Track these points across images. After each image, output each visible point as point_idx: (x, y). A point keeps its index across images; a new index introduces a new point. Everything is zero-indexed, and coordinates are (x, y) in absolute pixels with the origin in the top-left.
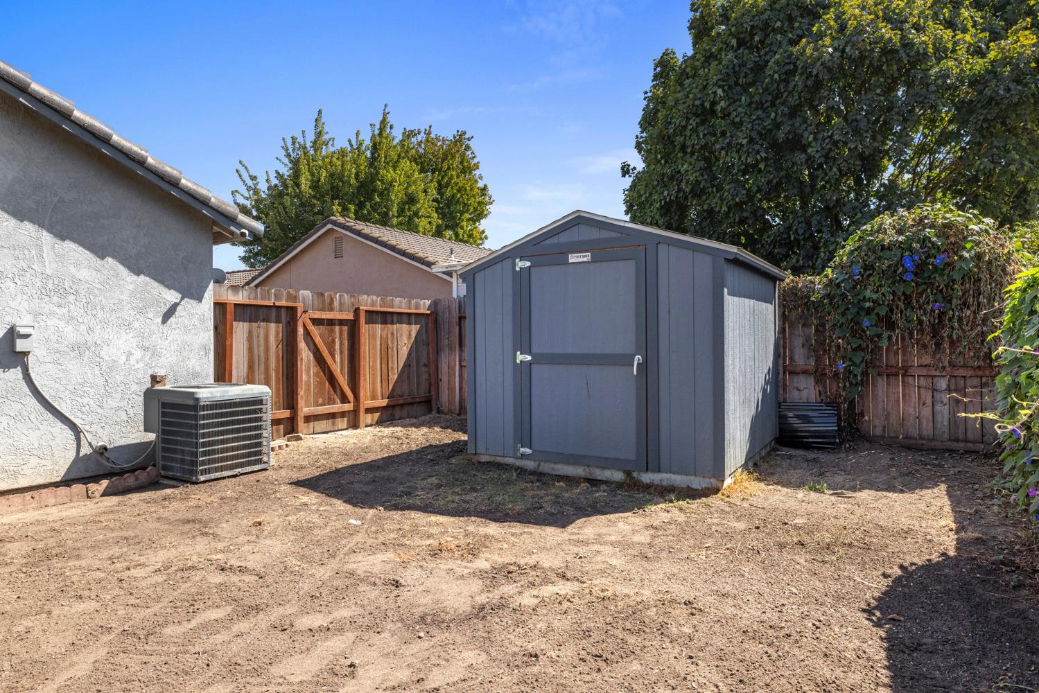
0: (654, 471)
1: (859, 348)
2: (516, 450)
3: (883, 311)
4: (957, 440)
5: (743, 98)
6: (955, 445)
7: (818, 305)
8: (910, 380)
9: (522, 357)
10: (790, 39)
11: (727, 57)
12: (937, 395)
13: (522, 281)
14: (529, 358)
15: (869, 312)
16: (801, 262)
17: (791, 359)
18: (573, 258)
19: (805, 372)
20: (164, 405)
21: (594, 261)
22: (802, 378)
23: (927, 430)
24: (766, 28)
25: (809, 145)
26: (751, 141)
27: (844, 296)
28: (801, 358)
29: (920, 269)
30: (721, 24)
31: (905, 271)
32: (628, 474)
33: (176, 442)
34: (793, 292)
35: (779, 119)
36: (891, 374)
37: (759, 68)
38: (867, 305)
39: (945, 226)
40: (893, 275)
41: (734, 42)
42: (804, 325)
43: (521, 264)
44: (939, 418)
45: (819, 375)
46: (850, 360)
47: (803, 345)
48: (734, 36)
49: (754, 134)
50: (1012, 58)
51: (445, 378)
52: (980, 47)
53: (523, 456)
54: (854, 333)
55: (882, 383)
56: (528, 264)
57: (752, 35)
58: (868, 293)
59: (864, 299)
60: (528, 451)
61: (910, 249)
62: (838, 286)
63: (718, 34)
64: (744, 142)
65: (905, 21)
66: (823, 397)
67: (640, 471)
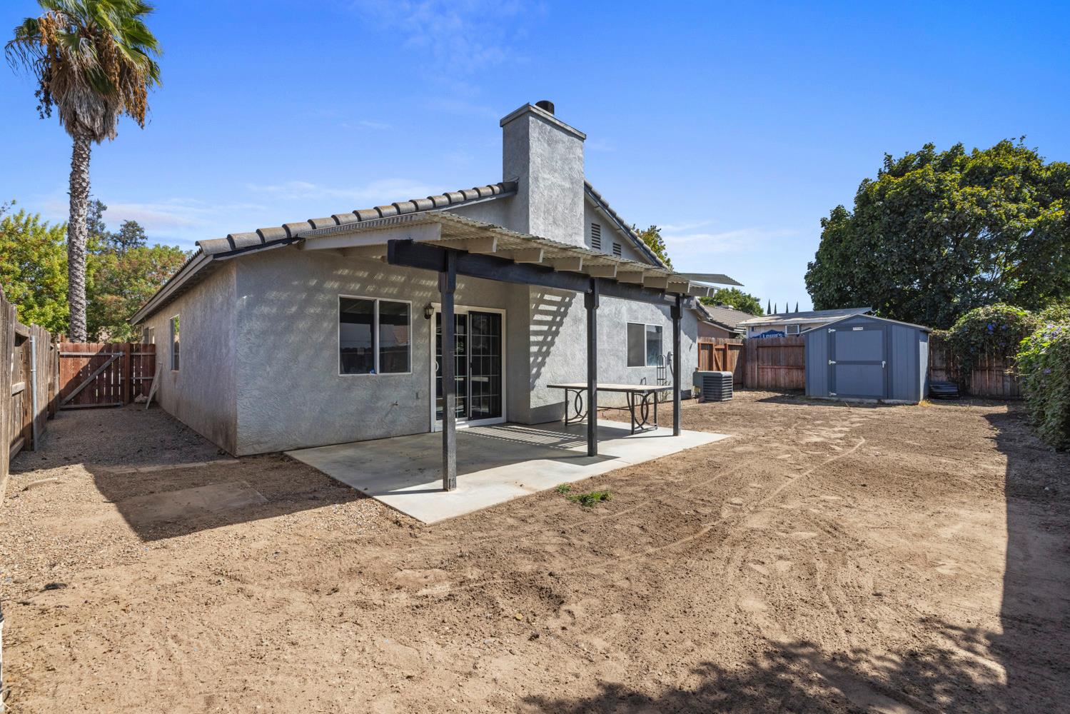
0: (890, 399)
1: (968, 360)
2: (829, 393)
3: (979, 346)
4: (1014, 396)
5: (894, 238)
6: (1013, 398)
7: (947, 343)
8: (992, 372)
9: (830, 362)
10: (921, 210)
11: (885, 219)
12: (1005, 378)
13: (831, 336)
14: (834, 362)
15: (973, 346)
16: (927, 318)
17: (933, 364)
18: (855, 329)
19: (941, 369)
20: (704, 377)
21: (864, 329)
22: (939, 372)
23: (1000, 391)
24: (908, 205)
25: (934, 262)
26: (901, 260)
27: (961, 340)
28: (938, 364)
29: (996, 330)
30: (879, 200)
31: (989, 330)
32: (879, 400)
33: (711, 389)
34: (935, 337)
35: (916, 249)
36: (983, 370)
37: (904, 225)
38: (972, 343)
39: (1007, 313)
40: (983, 332)
41: (888, 211)
42: (940, 351)
43: (830, 331)
44: (1006, 387)
45: (948, 371)
46: (964, 364)
47: (940, 359)
48: (889, 208)
49: (902, 257)
50: (1051, 220)
51: (749, 373)
52: (1034, 209)
53: (832, 396)
54: (966, 354)
55: (978, 375)
56: (834, 330)
57: (899, 208)
58: (973, 339)
59: (971, 341)
60: (835, 394)
61: (991, 322)
62: (958, 335)
63: (878, 206)
64: (897, 261)
65: (989, 203)
66: (950, 379)
67: (884, 399)
